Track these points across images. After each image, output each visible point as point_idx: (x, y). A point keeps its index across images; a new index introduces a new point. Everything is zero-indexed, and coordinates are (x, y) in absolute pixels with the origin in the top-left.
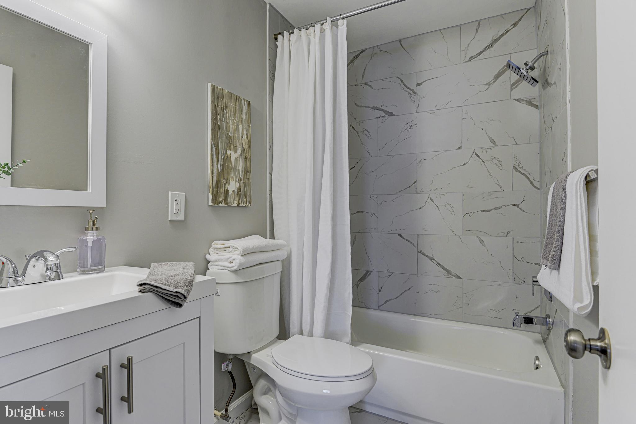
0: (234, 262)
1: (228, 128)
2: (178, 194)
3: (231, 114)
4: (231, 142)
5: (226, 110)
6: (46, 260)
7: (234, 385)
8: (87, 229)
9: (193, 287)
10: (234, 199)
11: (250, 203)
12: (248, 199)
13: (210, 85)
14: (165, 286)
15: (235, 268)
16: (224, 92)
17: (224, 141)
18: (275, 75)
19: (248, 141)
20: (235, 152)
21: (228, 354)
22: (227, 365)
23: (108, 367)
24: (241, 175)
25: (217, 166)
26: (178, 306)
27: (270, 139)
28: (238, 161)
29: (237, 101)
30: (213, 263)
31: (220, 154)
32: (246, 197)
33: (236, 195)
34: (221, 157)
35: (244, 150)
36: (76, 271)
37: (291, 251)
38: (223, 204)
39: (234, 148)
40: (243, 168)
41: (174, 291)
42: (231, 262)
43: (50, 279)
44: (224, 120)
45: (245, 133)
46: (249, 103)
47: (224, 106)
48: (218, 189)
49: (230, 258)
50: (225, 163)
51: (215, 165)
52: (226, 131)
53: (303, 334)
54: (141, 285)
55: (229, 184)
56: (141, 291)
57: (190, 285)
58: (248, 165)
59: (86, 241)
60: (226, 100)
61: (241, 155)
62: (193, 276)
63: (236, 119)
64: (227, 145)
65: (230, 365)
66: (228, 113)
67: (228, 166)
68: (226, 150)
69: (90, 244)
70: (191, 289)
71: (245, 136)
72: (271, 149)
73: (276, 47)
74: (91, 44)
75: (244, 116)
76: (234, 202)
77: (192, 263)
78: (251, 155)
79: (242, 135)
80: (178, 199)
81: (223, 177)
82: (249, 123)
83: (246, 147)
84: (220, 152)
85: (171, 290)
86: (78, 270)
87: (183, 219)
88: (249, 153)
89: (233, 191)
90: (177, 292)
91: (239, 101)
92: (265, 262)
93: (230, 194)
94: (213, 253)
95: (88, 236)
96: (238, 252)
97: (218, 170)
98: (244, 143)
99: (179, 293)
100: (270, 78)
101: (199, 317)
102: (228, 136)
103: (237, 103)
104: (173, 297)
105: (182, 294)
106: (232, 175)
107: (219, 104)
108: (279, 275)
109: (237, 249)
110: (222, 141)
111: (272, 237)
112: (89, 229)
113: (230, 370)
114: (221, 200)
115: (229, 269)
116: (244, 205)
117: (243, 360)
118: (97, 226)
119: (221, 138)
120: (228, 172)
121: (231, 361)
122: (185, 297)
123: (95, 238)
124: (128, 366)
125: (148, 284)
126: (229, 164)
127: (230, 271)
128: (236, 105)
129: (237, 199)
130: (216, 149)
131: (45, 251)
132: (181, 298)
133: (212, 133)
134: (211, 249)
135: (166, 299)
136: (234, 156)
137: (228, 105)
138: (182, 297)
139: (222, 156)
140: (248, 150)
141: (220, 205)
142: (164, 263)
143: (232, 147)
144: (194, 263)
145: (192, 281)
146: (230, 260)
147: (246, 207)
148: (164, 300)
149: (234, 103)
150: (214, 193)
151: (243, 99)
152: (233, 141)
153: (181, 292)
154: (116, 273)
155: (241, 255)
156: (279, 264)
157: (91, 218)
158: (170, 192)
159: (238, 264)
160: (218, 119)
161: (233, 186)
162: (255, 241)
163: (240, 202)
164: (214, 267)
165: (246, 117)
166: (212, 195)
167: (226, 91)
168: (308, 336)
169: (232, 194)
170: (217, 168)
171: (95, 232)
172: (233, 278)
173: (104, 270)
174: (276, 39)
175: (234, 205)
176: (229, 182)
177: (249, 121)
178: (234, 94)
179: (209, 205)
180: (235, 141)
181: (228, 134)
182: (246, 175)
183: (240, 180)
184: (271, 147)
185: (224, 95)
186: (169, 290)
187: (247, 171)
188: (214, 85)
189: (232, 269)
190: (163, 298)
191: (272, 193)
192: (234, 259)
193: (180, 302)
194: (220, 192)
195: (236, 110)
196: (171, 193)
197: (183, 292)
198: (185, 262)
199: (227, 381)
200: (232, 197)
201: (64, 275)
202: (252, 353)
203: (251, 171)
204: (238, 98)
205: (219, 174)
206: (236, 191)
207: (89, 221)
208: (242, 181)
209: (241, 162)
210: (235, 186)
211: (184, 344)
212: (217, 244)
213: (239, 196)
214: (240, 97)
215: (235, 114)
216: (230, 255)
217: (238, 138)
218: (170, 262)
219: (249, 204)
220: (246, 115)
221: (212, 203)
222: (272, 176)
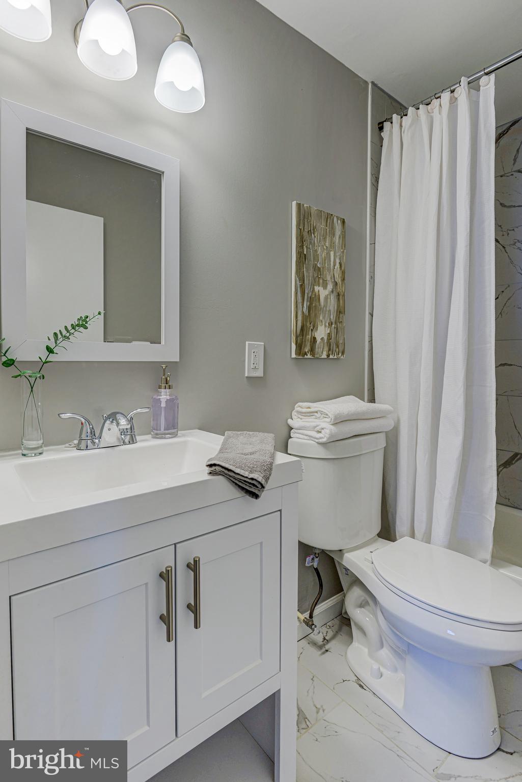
0: (323, 431)
1: (316, 257)
2: (256, 344)
3: (320, 238)
4: (320, 275)
5: (314, 234)
6: (118, 424)
7: (321, 585)
8: (160, 387)
9: (273, 472)
10: (323, 349)
11: (343, 353)
12: (341, 348)
13: (294, 203)
14: (239, 470)
15: (324, 440)
16: (312, 211)
17: (311, 274)
18: (379, 178)
19: (342, 272)
20: (325, 287)
21: (313, 547)
22: (313, 559)
23: (171, 569)
24: (332, 317)
25: (303, 307)
26: (254, 496)
27: (370, 267)
28: (329, 300)
29: (329, 220)
30: (296, 431)
31: (306, 291)
32: (338, 347)
33: (326, 344)
34: (308, 296)
35: (336, 284)
36: (150, 433)
37: (399, 421)
38: (309, 356)
39: (323, 283)
40: (334, 307)
41: (250, 477)
42: (319, 432)
43: (124, 443)
44: (311, 248)
45: (338, 261)
46: (343, 222)
47: (312, 229)
48: (303, 336)
49: (317, 426)
50: (313, 303)
51: (300, 306)
52: (314, 261)
53: (415, 537)
54: (211, 466)
55: (317, 330)
56: (210, 473)
57: (268, 469)
58: (341, 304)
59: (159, 401)
60: (314, 221)
61: (332, 291)
62: (273, 456)
63: (327, 244)
64: (315, 279)
65: (316, 560)
66: (316, 238)
67: (315, 306)
68: (314, 286)
69: (163, 405)
70: (270, 475)
71: (338, 265)
72: (372, 280)
73: (382, 139)
74: (163, 173)
75: (337, 239)
76: (322, 353)
77: (272, 435)
78: (345, 290)
79: (334, 265)
80: (256, 351)
81: (310, 321)
82: (344, 248)
83: (339, 280)
84: (305, 290)
85: (245, 476)
86: (152, 433)
87: (262, 375)
88: (342, 288)
89: (322, 339)
90: (252, 479)
91: (331, 221)
92: (364, 433)
93: (318, 342)
94: (295, 417)
95: (161, 396)
96: (328, 420)
97: (303, 313)
98: (336, 276)
99: (255, 480)
100: (372, 184)
101: (280, 511)
102: (317, 268)
103: (328, 224)
104: (248, 484)
105: (259, 482)
106: (321, 318)
107: (305, 227)
108: (382, 453)
109: (327, 415)
110: (309, 274)
111: (372, 400)
112: (163, 387)
113: (315, 567)
114: (307, 351)
115: (317, 441)
116: (335, 357)
117: (333, 558)
118: (170, 384)
119: (307, 270)
120: (315, 315)
121: (317, 556)
122: (263, 487)
123: (168, 397)
124: (194, 567)
125: (218, 465)
126: (317, 304)
127: (318, 443)
128: (327, 226)
129: (326, 349)
130: (301, 286)
131: (118, 413)
132: (257, 487)
133: (297, 265)
134: (294, 413)
135: (239, 486)
136: (323, 292)
137: (317, 227)
138: (259, 486)
139: (308, 294)
140: (342, 284)
141: (306, 357)
142: (239, 433)
143: (321, 281)
144: (274, 434)
145: (271, 464)
146: (318, 428)
147: (338, 359)
148: (237, 487)
149: (325, 224)
150: (298, 341)
151: (337, 217)
152: (322, 273)
153: (258, 480)
154: (189, 439)
155: (332, 423)
156: (383, 436)
157: (164, 375)
158: (247, 343)
159: (327, 436)
160: (305, 247)
161: (321, 333)
162: (350, 405)
163: (330, 352)
164: (297, 435)
165: (339, 241)
166: (296, 344)
167: (314, 209)
168: (422, 541)
169: (320, 343)
170: (303, 309)
171: (168, 390)
172: (322, 453)
173: (177, 435)
174: (381, 129)
175: (323, 357)
176: (317, 328)
177: (343, 246)
178: (324, 212)
179: (292, 357)
180: (325, 273)
181: (316, 265)
182: (339, 318)
183: (331, 324)
184: (372, 278)
185: (312, 215)
186: (243, 475)
187: (340, 312)
188: (300, 204)
189: (321, 441)
190: (236, 484)
191: (372, 340)
192: (323, 429)
193: (256, 492)
194: (305, 340)
195: (326, 232)
196: (249, 344)
197: (260, 479)
198: (263, 432)
199: (312, 579)
200: (321, 345)
201: (138, 438)
202: (344, 551)
203: (344, 312)
204: (329, 217)
205: (305, 318)
206: (326, 338)
207: (162, 378)
208: (333, 326)
209: (333, 300)
210: (324, 332)
211: (261, 544)
212: (301, 406)
213: (329, 345)
214: (332, 215)
215: (325, 239)
216: (317, 422)
217: (329, 270)
218: (245, 432)
219: (342, 355)
220: (340, 237)
221: (296, 354)
222: (372, 316)
